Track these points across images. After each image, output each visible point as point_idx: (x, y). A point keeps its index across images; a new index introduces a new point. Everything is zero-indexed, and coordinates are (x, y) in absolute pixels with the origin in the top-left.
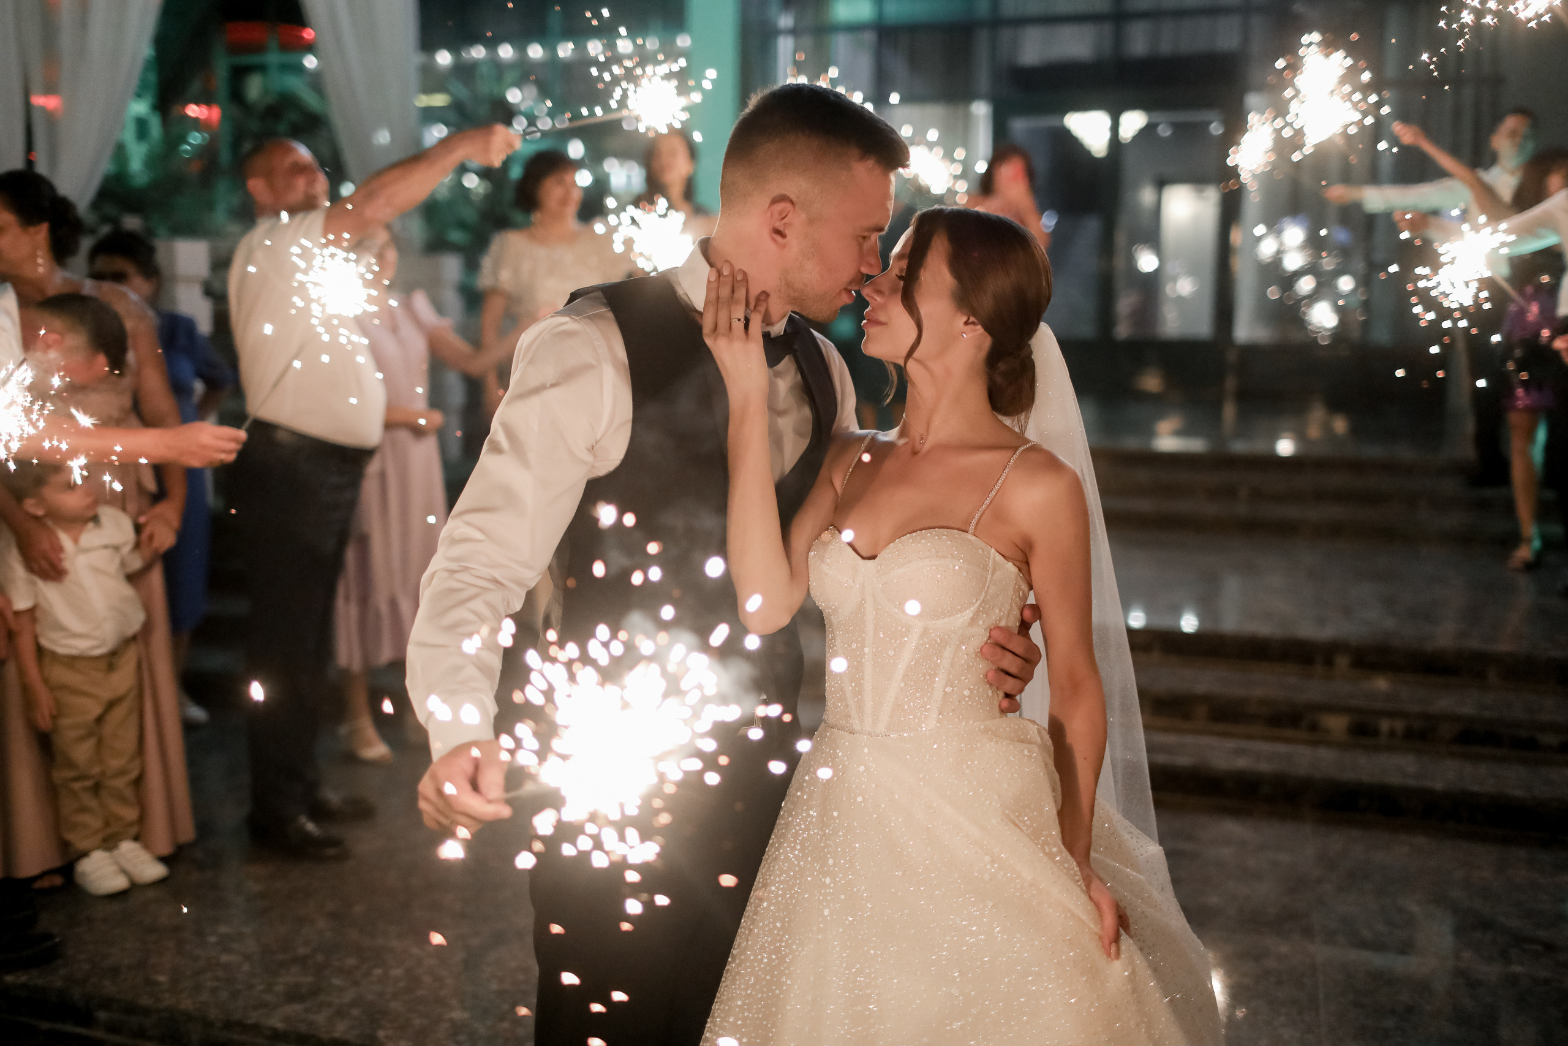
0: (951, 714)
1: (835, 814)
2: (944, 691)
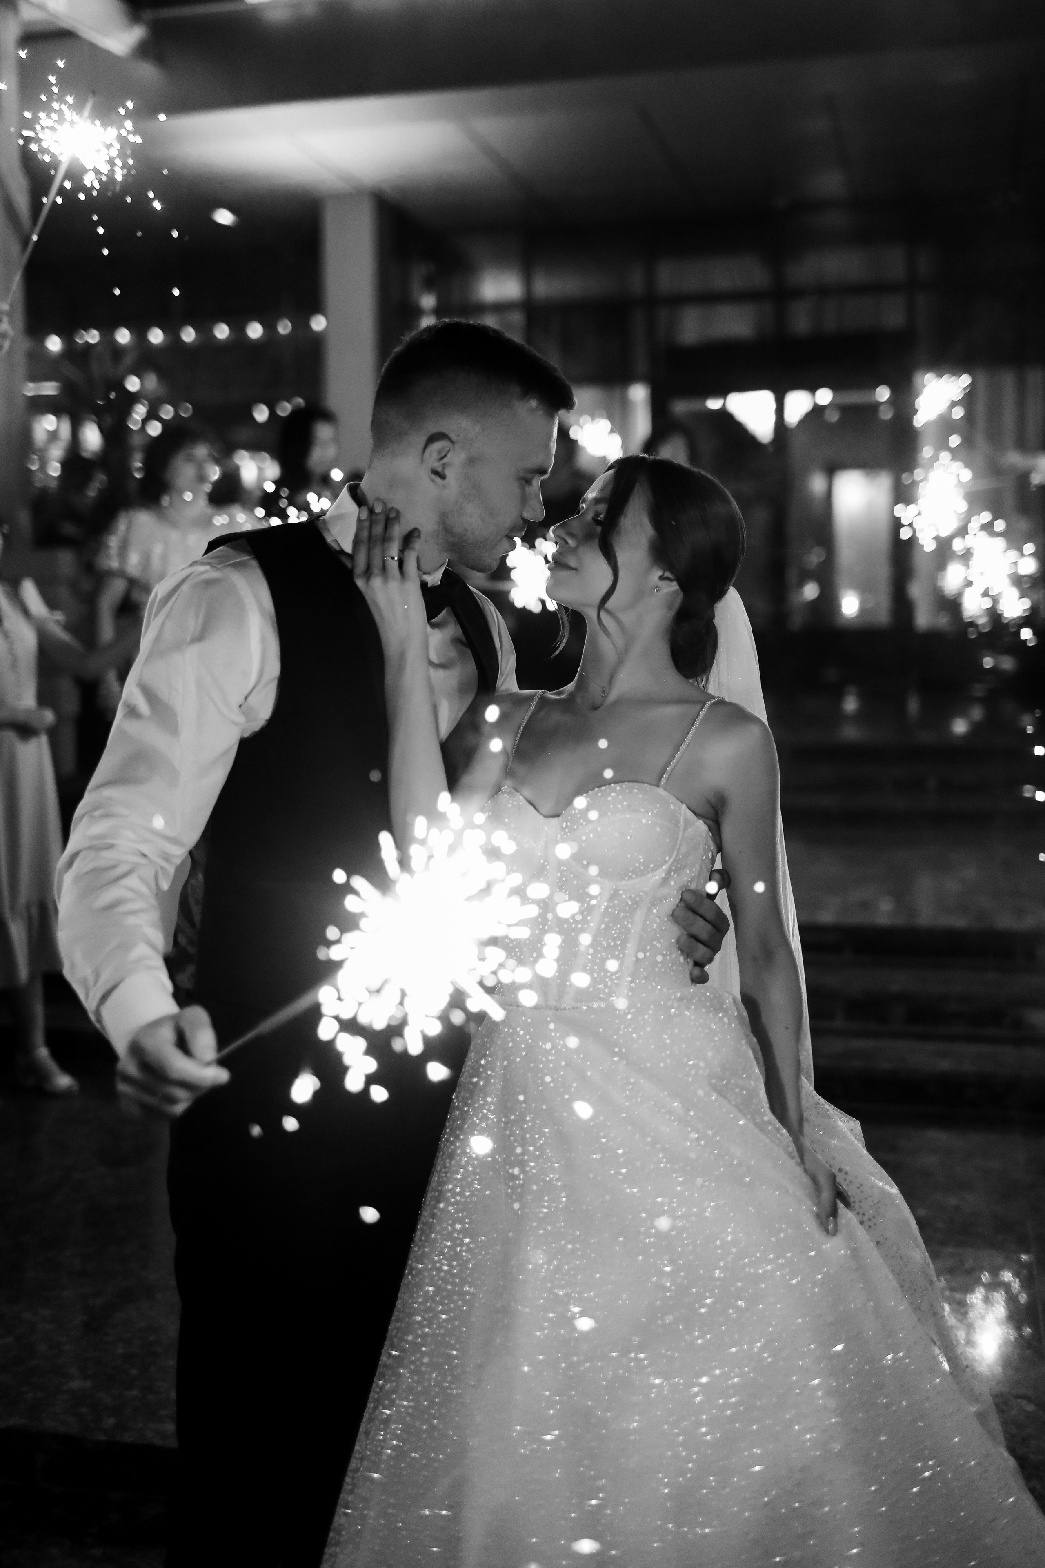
0: (644, 982)
1: (521, 1098)
2: (636, 957)
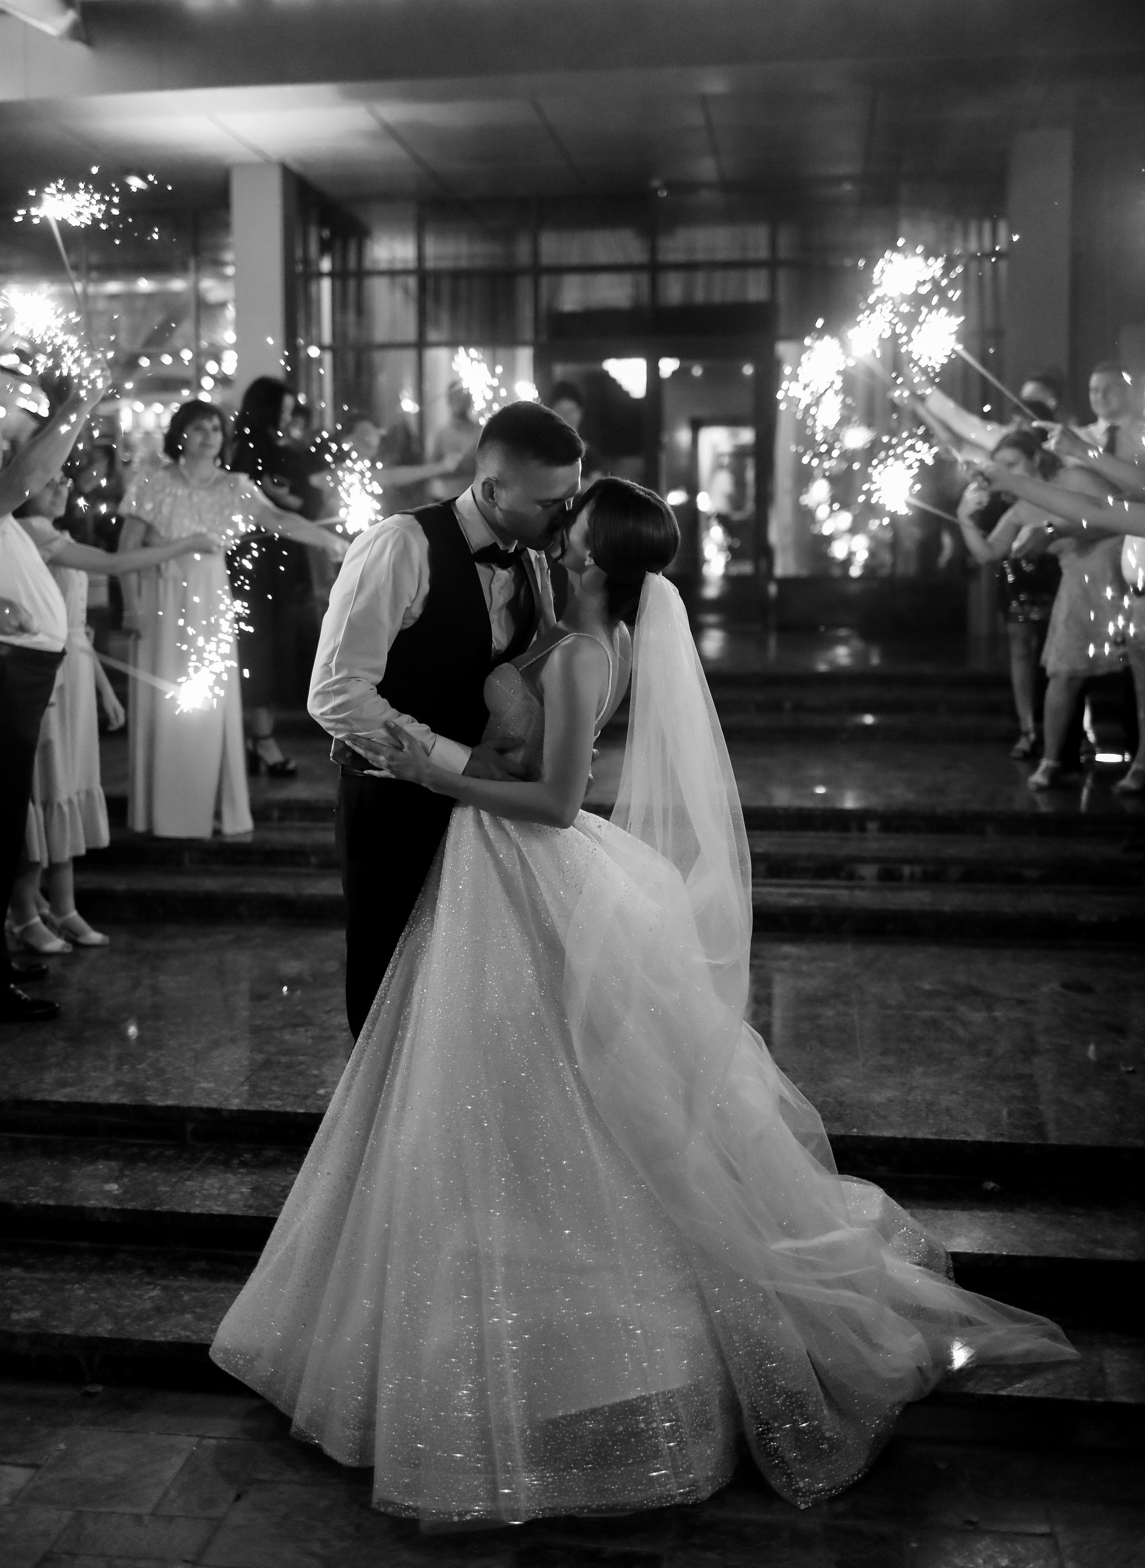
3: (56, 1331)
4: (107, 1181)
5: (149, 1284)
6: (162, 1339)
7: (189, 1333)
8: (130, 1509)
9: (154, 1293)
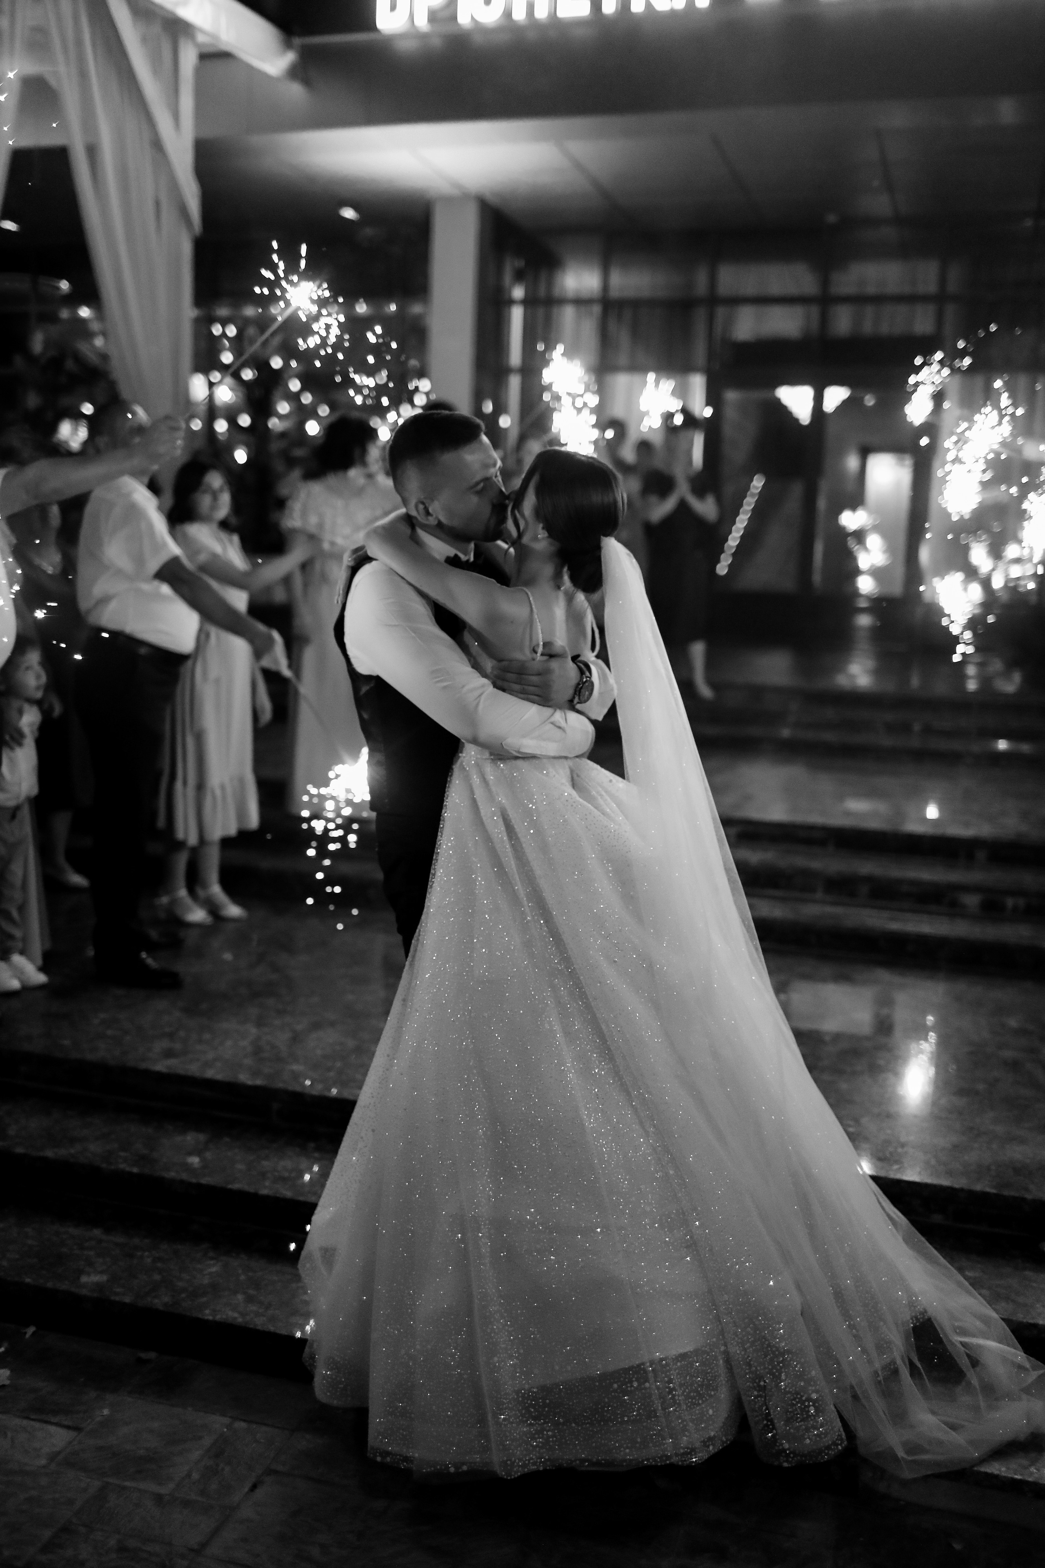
3: (117, 1298)
4: (190, 1154)
5: (212, 1258)
6: (211, 1318)
7: (236, 1315)
8: (153, 1487)
9: (214, 1269)
